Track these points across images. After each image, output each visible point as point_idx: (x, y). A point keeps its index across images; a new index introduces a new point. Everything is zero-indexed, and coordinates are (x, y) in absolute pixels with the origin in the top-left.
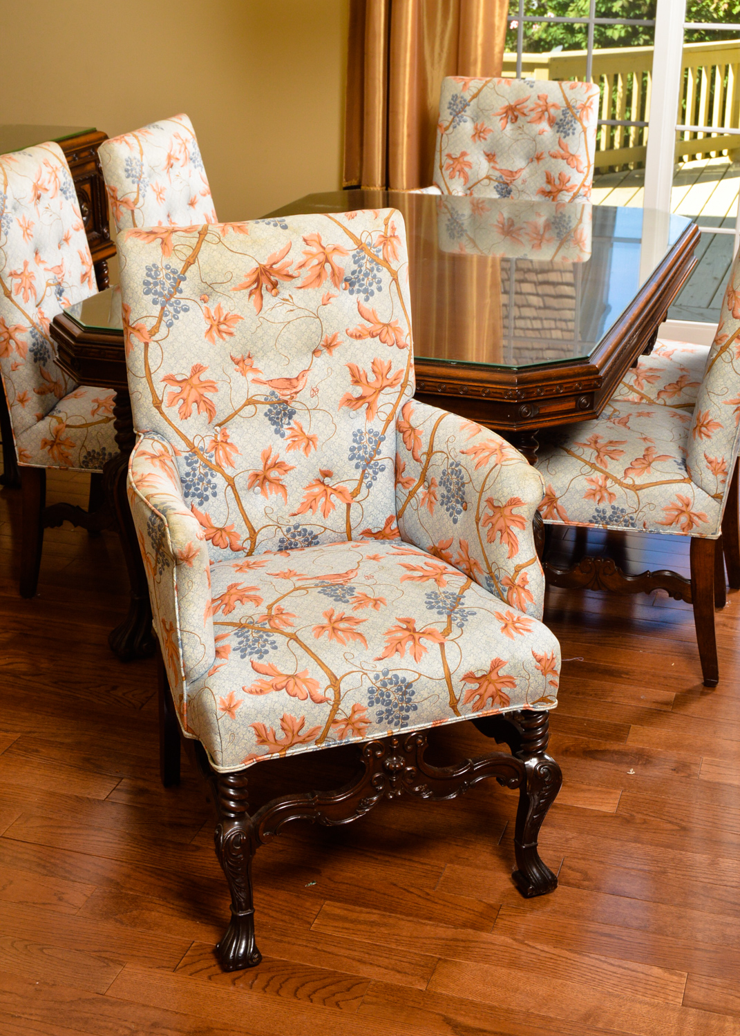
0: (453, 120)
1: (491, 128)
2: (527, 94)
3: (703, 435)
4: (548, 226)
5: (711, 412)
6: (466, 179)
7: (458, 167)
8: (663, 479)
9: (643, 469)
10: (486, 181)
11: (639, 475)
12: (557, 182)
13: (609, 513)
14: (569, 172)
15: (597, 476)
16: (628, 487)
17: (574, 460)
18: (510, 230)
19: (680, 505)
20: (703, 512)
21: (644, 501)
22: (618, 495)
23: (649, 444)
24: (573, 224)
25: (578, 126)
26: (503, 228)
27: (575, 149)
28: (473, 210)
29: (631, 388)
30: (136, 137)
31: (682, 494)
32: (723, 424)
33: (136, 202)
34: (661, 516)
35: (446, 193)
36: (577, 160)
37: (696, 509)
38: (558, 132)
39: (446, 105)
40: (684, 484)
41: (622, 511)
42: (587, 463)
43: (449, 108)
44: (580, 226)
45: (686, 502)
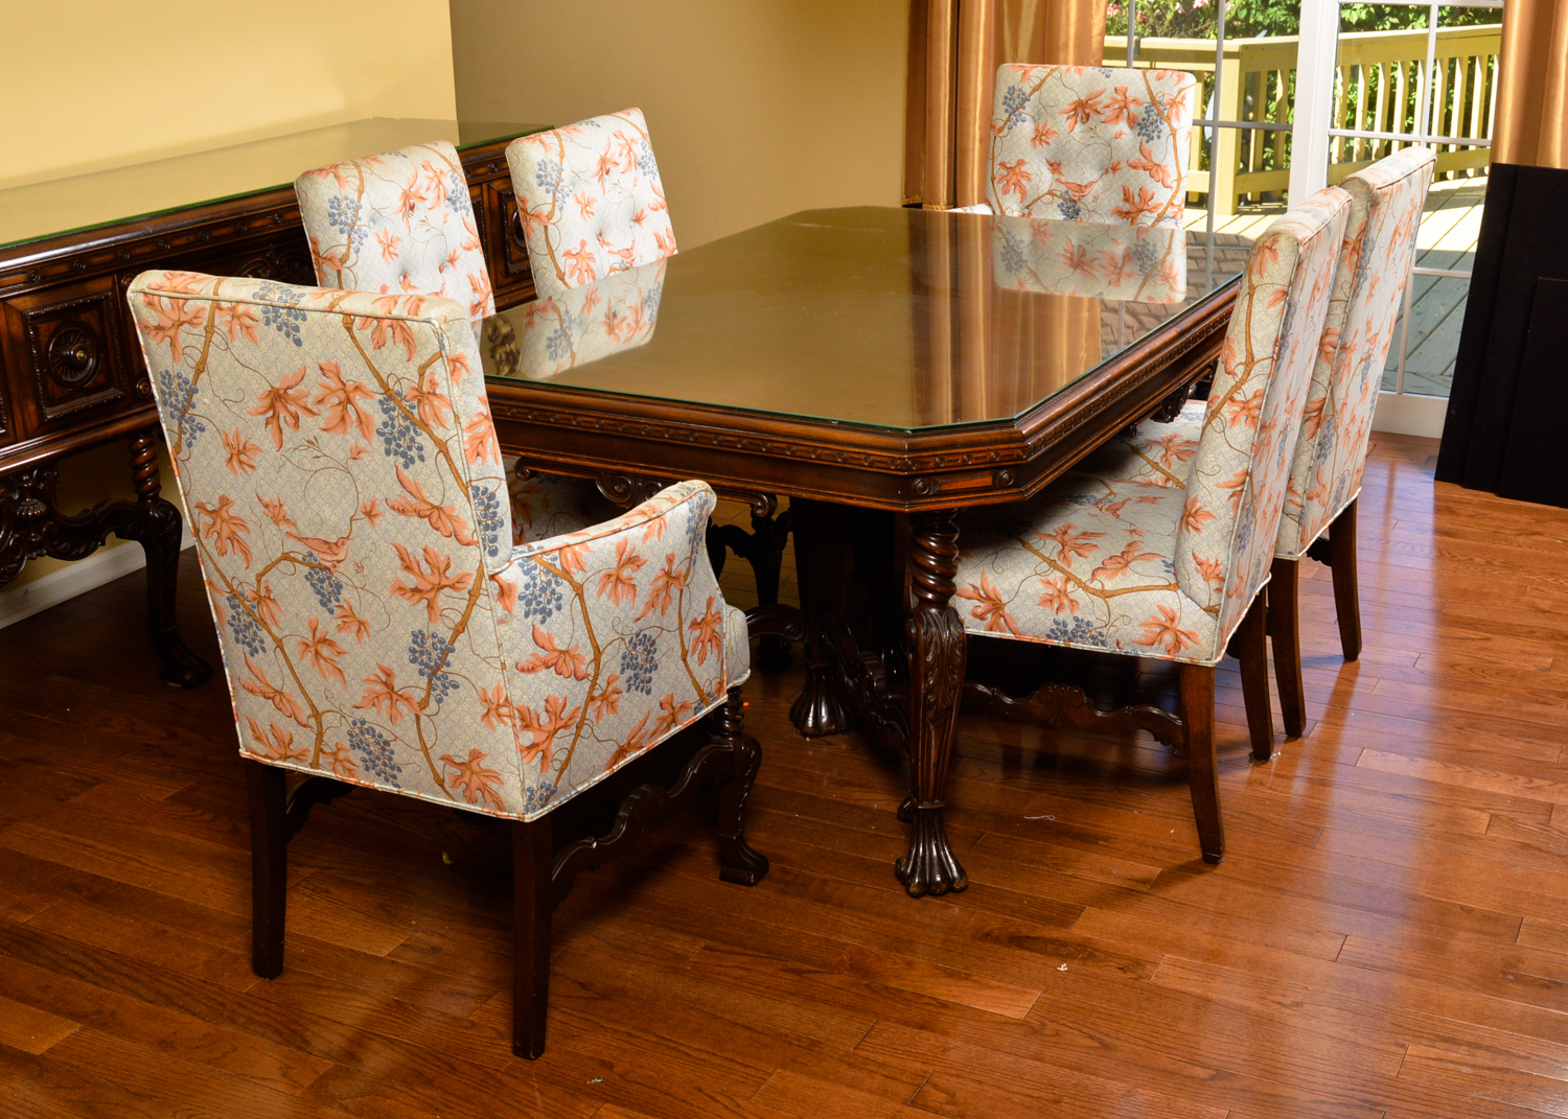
0: (1009, 120)
1: (1055, 129)
2: (1102, 86)
3: (1190, 527)
4: (1127, 257)
5: (1199, 497)
6: (1024, 194)
7: (1014, 179)
8: (1142, 584)
9: (1117, 570)
10: (1049, 197)
11: (1110, 578)
12: (1137, 199)
13: (1071, 626)
14: (1153, 186)
15: (1056, 577)
16: (1095, 592)
17: (1030, 554)
18: (1080, 261)
19: (1163, 619)
20: (1193, 629)
21: (1116, 612)
22: (1081, 603)
23: (1136, 538)
24: (1160, 255)
25: (1165, 128)
26: (1071, 259)
27: (1161, 157)
28: (1034, 235)
29: (1155, 466)
30: (557, 135)
31: (1165, 605)
32: (1215, 514)
33: (550, 216)
34: (1139, 633)
35: (998, 212)
36: (1163, 171)
37: (1183, 625)
38: (1139, 135)
39: (1001, 100)
40: (1168, 592)
41: (1088, 623)
42: (1044, 559)
43: (1004, 103)
44: (1169, 258)
45: (1170, 615)
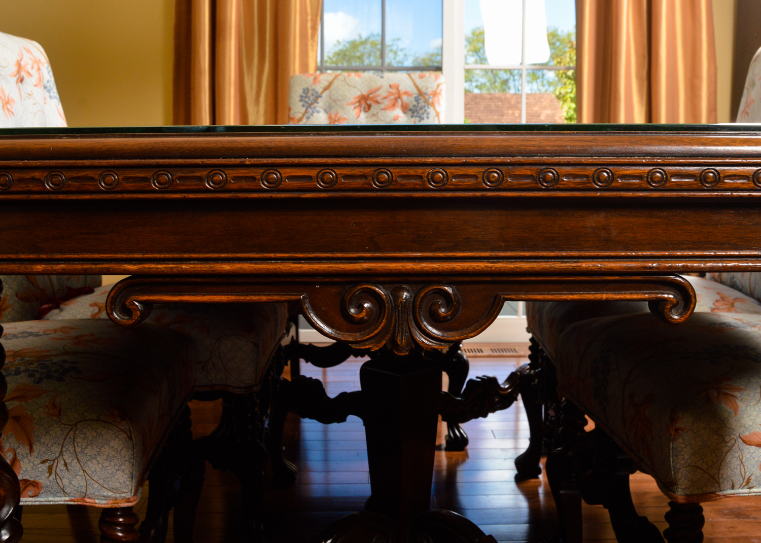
0: (306, 112)
1: (345, 116)
2: (379, 84)
25: (431, 111)
38: (412, 117)
39: (297, 99)
43: (301, 101)
